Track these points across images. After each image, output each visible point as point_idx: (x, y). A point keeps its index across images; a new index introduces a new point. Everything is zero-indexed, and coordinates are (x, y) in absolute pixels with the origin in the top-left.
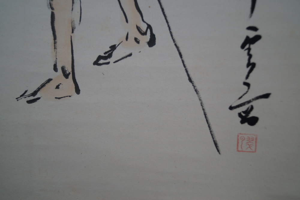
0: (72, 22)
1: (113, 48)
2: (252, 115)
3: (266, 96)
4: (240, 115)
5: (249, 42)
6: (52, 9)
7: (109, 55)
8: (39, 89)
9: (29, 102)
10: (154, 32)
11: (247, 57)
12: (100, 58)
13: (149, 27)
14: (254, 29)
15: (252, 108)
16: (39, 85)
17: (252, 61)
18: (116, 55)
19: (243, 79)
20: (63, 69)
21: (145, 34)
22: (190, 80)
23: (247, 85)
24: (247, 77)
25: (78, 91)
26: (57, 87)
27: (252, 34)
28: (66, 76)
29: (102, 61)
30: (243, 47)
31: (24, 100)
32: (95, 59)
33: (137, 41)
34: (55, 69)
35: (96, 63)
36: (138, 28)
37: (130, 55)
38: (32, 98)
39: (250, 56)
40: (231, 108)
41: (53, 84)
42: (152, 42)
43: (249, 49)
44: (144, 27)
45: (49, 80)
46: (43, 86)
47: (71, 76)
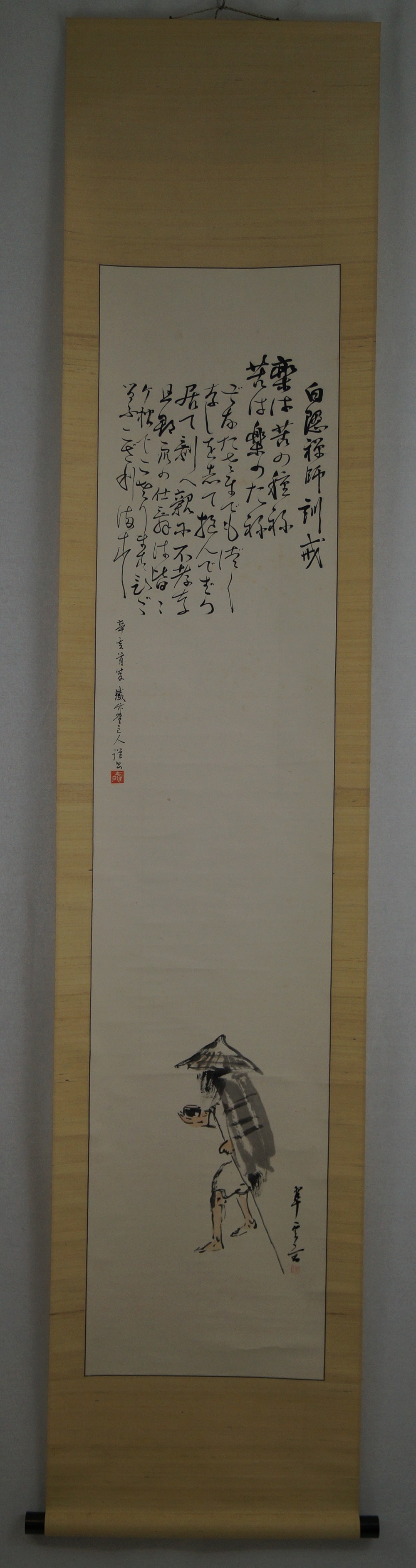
0: (221, 1218)
1: (239, 1229)
2: (297, 1257)
3: (303, 1250)
4: (292, 1258)
5: (295, 1228)
6: (212, 1212)
7: (237, 1232)
8: (205, 1247)
9: (200, 1252)
10: (257, 1223)
11: (294, 1234)
12: (233, 1233)
13: (254, 1220)
14: (297, 1223)
15: (297, 1255)
16: (205, 1245)
17: (297, 1235)
18: (240, 1232)
19: (293, 1243)
20: (217, 1238)
21: (252, 1223)
22: (271, 1243)
23: (295, 1245)
24: (295, 1242)
25: (223, 1247)
26: (214, 1246)
27: (296, 1225)
28: (218, 1241)
29: (234, 1235)
30: (293, 1230)
31: (198, 1252)
32: (231, 1234)
33: (249, 1226)
34: (213, 1238)
35: (232, 1236)
36: (250, 1221)
37: (246, 1232)
38: (202, 1250)
39: (296, 1234)
40: (289, 1255)
41: (211, 1245)
42: (256, 1227)
43: (295, 1231)
44: (252, 1221)
45: (210, 1243)
46: (207, 1245)
47: (220, 1241)
